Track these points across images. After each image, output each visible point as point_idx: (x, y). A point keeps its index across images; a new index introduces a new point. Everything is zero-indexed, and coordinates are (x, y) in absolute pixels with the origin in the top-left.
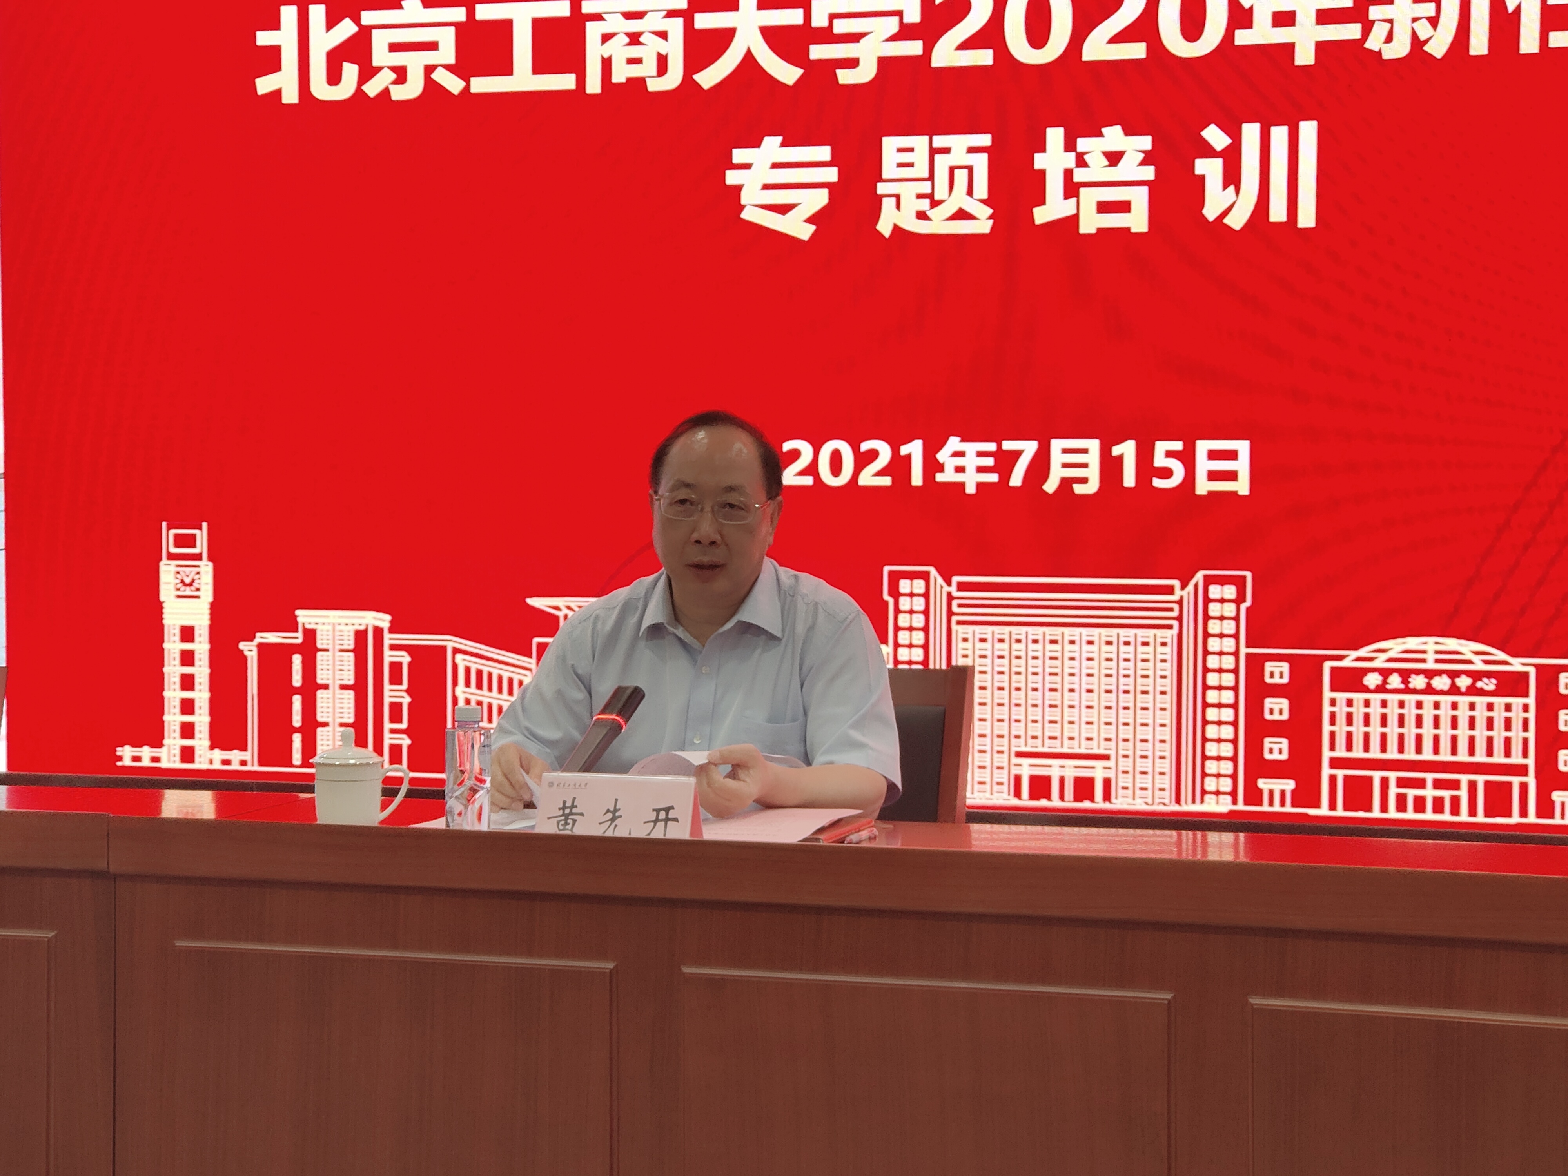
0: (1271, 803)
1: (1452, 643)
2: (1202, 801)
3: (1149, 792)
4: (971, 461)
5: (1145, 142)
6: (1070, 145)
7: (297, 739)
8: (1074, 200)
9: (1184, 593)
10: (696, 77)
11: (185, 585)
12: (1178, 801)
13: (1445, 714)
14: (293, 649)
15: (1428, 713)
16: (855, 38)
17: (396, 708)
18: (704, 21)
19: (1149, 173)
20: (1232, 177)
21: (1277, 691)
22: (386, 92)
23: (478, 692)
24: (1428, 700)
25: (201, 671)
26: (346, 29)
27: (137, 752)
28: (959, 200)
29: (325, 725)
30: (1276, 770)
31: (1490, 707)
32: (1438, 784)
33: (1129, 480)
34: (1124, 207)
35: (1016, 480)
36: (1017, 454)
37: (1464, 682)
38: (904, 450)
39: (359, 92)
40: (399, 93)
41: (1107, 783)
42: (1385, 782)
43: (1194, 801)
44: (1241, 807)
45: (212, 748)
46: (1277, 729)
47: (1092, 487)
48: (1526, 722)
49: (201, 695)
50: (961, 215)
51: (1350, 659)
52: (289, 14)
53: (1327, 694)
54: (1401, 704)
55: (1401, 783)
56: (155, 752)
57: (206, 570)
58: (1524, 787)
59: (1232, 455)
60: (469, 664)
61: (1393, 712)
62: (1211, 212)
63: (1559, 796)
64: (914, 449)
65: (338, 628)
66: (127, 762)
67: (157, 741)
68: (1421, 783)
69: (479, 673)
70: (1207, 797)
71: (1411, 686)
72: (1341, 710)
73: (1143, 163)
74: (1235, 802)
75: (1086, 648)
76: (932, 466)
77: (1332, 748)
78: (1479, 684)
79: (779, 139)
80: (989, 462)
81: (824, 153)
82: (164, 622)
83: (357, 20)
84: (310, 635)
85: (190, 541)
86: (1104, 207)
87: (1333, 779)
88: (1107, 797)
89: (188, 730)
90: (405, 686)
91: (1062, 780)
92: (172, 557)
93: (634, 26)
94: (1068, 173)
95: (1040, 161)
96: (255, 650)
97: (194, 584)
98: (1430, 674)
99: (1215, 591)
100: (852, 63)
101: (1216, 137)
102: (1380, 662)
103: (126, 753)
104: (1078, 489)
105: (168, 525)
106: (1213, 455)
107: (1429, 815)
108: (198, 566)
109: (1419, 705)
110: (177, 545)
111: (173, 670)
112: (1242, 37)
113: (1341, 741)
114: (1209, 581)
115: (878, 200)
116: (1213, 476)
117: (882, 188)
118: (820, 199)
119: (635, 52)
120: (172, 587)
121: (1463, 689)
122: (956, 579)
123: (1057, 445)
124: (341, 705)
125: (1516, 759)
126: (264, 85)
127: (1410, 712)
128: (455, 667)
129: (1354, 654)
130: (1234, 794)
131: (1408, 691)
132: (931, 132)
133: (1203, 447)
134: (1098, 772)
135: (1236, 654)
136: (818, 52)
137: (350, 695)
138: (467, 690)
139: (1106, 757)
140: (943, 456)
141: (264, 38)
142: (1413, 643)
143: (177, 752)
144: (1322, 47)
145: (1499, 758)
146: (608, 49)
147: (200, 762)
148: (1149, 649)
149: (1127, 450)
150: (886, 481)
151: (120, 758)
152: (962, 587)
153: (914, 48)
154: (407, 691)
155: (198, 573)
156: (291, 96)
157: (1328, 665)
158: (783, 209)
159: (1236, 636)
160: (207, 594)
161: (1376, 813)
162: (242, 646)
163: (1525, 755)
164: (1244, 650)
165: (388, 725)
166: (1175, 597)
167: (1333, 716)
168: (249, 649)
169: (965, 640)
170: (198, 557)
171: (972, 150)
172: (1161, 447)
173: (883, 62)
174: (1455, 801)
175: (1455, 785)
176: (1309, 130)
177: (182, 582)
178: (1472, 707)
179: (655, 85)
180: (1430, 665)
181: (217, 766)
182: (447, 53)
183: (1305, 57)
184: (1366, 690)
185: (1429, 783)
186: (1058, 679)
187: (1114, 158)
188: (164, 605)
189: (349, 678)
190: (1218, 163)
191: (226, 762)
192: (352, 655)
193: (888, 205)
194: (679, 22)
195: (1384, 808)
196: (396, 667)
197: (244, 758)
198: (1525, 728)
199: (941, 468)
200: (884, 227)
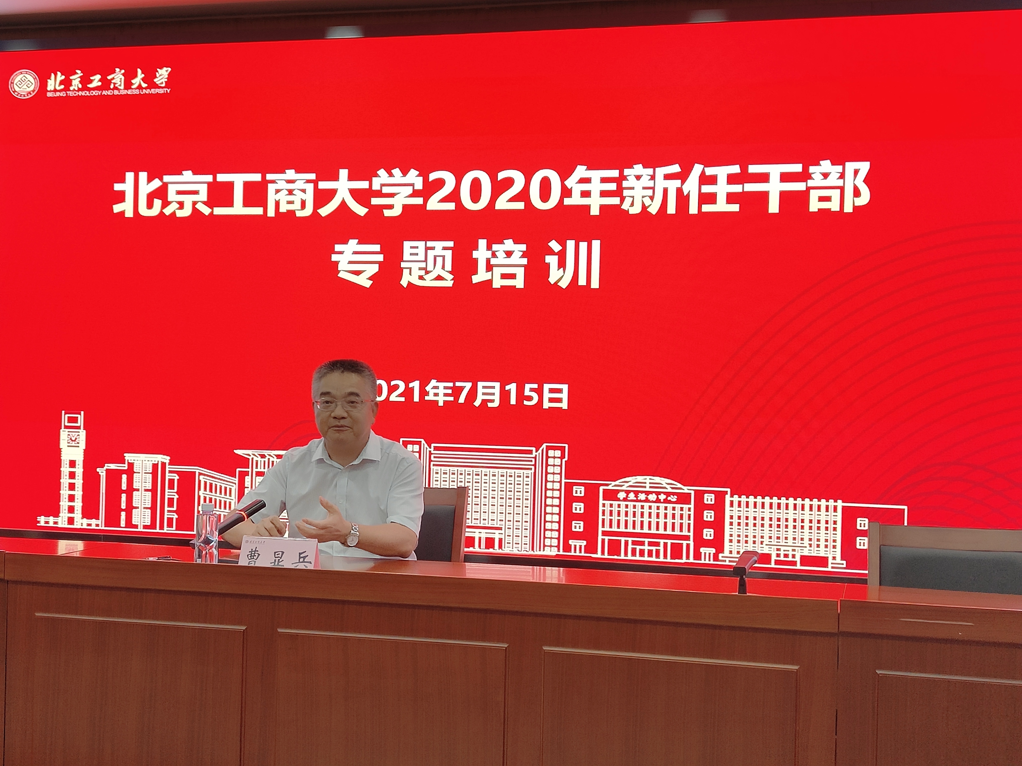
0: (575, 551)
1: (657, 479)
2: (544, 550)
3: (520, 545)
4: (441, 391)
5: (523, 247)
6: (489, 248)
7: (123, 514)
8: (491, 272)
9: (537, 454)
10: (318, 211)
11: (72, 441)
12: (533, 549)
13: (654, 511)
14: (123, 472)
15: (646, 511)
16: (392, 195)
17: (171, 501)
18: (323, 185)
19: (525, 261)
20: (562, 264)
21: (578, 499)
22: (174, 213)
23: (210, 493)
24: (646, 505)
25: (79, 482)
26: (156, 183)
27: (47, 519)
28: (438, 271)
29: (137, 508)
30: (578, 536)
31: (674, 509)
32: (650, 544)
33: (513, 401)
34: (512, 276)
35: (462, 400)
36: (462, 388)
37: (662, 497)
38: (411, 385)
39: (161, 213)
40: (180, 214)
41: (500, 540)
42: (626, 543)
43: (540, 550)
44: (561, 553)
45: (83, 517)
46: (578, 517)
47: (496, 404)
48: (689, 515)
49: (78, 493)
50: (439, 278)
51: (612, 486)
52: (130, 176)
53: (601, 501)
54: (634, 507)
55: (634, 543)
56: (56, 519)
57: (82, 434)
58: (688, 546)
59: (560, 391)
60: (206, 480)
61: (631, 510)
62: (552, 280)
63: (703, 550)
64: (415, 385)
65: (144, 462)
66: (42, 524)
67: (56, 514)
68: (642, 543)
69: (211, 485)
70: (546, 548)
71: (639, 498)
72: (607, 509)
73: (523, 256)
74: (559, 550)
75: (492, 478)
76: (424, 392)
77: (603, 526)
78: (669, 498)
79: (357, 241)
80: (450, 391)
81: (377, 248)
82: (62, 458)
83: (161, 179)
84: (131, 465)
85: (75, 420)
86: (504, 276)
87: (603, 541)
88: (500, 547)
89: (71, 509)
90: (175, 490)
91: (480, 539)
92: (66, 427)
93: (291, 186)
94: (488, 261)
95: (475, 254)
96: (105, 472)
97: (77, 440)
98: (648, 493)
99: (551, 453)
100: (391, 207)
101: (555, 246)
102: (624, 488)
103: (42, 520)
104: (490, 405)
105: (65, 412)
106: (552, 391)
107: (646, 558)
108: (79, 432)
109: (642, 507)
110: (69, 422)
111: (65, 481)
112: (567, 201)
113: (607, 523)
114: (548, 448)
115: (401, 270)
116: (551, 400)
117: (403, 265)
118: (375, 269)
119: (291, 198)
120: (66, 442)
121: (662, 501)
122: (433, 445)
123: (480, 384)
124: (145, 499)
125: (685, 533)
126: (117, 208)
127: (638, 511)
128: (200, 481)
129: (614, 483)
130: (558, 547)
131: (637, 501)
132: (426, 239)
133: (547, 387)
134: (496, 536)
135: (560, 482)
136: (375, 201)
137: (149, 494)
138: (205, 492)
139: (500, 529)
140: (428, 388)
141: (118, 187)
142: (640, 479)
143: (66, 520)
144: (602, 207)
145: (677, 532)
146: (278, 197)
147: (77, 525)
148: (521, 479)
149: (512, 387)
150: (402, 399)
151: (39, 522)
152: (436, 448)
153: (419, 201)
154: (176, 493)
155: (78, 435)
156: (129, 214)
157: (601, 488)
158: (357, 273)
159: (560, 474)
160: (83, 445)
161: (622, 557)
162: (98, 470)
163: (689, 531)
164: (564, 481)
165: (166, 509)
166: (533, 456)
167: (604, 512)
168: (102, 472)
169: (437, 473)
170: (79, 428)
171: (445, 248)
172: (528, 387)
173: (405, 207)
174: (658, 552)
175: (658, 544)
176: (596, 244)
177: (71, 439)
178: (666, 508)
179: (299, 214)
180: (648, 489)
181: (85, 526)
182: (203, 196)
183: (595, 211)
184: (618, 500)
185: (646, 543)
186: (479, 492)
187: (509, 254)
188: (62, 450)
189: (149, 486)
190: (556, 258)
191: (89, 525)
192: (151, 475)
193: (406, 272)
194: (311, 185)
195: (626, 554)
196: (171, 481)
197: (97, 523)
198: (689, 519)
199: (427, 394)
200: (404, 283)
